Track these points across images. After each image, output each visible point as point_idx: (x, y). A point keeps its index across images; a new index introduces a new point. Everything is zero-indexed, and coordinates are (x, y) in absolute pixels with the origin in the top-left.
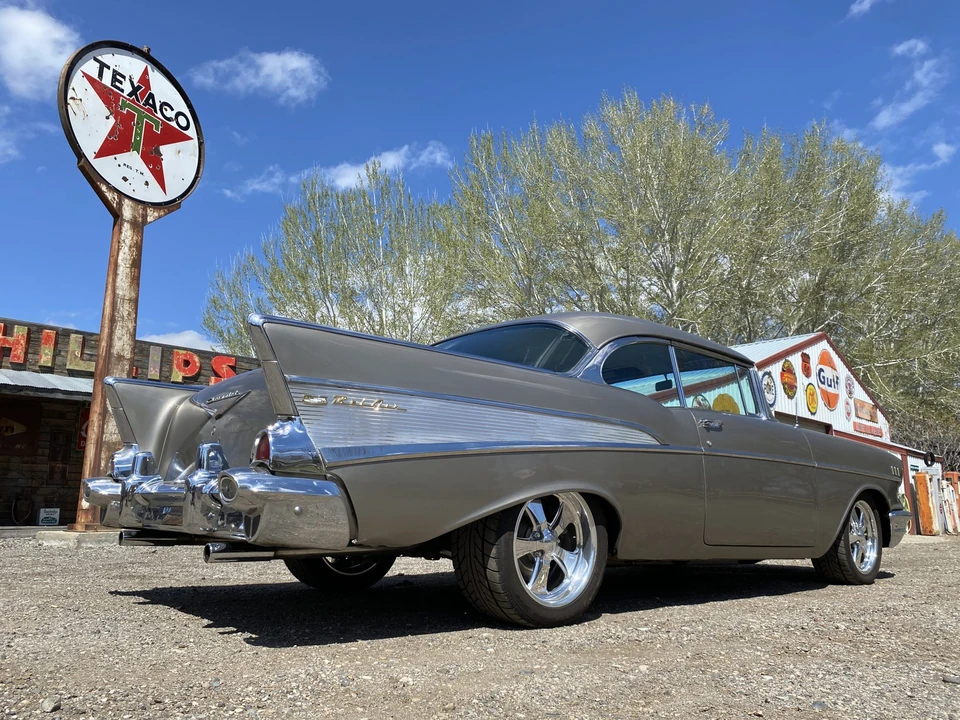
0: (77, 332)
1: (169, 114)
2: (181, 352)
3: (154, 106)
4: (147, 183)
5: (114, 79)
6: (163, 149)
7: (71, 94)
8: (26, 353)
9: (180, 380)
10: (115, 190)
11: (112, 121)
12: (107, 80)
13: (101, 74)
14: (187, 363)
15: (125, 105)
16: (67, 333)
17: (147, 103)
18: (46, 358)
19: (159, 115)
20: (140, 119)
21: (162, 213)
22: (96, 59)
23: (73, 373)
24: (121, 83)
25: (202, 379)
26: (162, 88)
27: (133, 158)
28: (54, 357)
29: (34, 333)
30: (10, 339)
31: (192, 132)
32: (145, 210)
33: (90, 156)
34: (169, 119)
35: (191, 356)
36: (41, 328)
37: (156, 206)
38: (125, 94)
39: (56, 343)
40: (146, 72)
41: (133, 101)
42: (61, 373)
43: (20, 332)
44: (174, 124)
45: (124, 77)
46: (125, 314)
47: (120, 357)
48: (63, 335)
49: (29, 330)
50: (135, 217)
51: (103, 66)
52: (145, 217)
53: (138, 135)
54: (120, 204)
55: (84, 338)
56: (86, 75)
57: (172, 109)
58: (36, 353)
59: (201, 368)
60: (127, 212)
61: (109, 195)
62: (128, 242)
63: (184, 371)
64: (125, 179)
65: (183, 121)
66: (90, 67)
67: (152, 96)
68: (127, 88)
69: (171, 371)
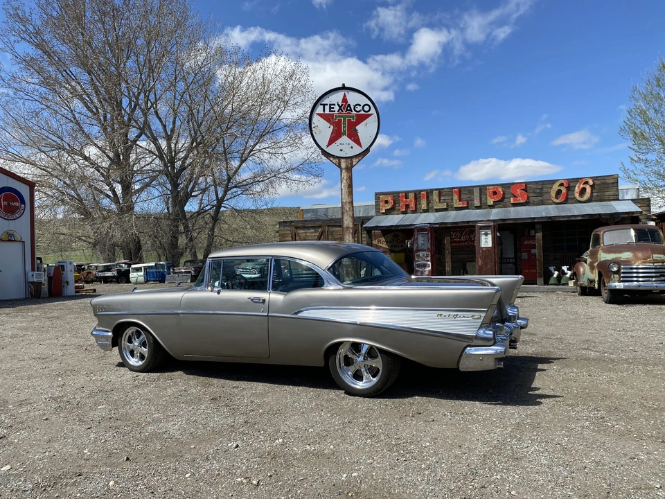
0: (436, 189)
1: (359, 108)
2: (490, 187)
3: (351, 110)
4: (352, 147)
5: (330, 108)
6: (357, 128)
7: (313, 126)
8: (416, 205)
9: (492, 203)
10: (337, 157)
11: (332, 127)
12: (327, 111)
13: (324, 110)
14: (495, 193)
15: (336, 117)
16: (432, 191)
17: (347, 110)
18: (424, 206)
19: (354, 112)
20: (345, 119)
21: (360, 158)
22: (321, 105)
23: (437, 210)
24: (333, 108)
25: (506, 200)
26: (353, 99)
27: (344, 139)
28: (428, 204)
29: (417, 194)
30: (408, 200)
31: (373, 111)
32: (351, 160)
33: (325, 148)
34: (359, 111)
35: (497, 189)
36: (420, 191)
37: (356, 156)
38: (336, 112)
39: (428, 197)
40: (345, 95)
41: (340, 113)
42: (432, 211)
43: (411, 196)
44: (362, 112)
45: (334, 105)
46: (348, 209)
47: (348, 228)
48: (429, 193)
49: (415, 194)
50: (347, 166)
51: (324, 105)
52: (352, 163)
53: (344, 128)
54: (340, 163)
55: (439, 192)
56: (318, 114)
57: (360, 105)
58: (420, 204)
59: (504, 194)
60: (343, 165)
61: (334, 161)
62: (345, 178)
63: (494, 198)
64: (341, 150)
65: (366, 108)
66: (319, 109)
67: (349, 105)
68: (336, 108)
69: (486, 200)
